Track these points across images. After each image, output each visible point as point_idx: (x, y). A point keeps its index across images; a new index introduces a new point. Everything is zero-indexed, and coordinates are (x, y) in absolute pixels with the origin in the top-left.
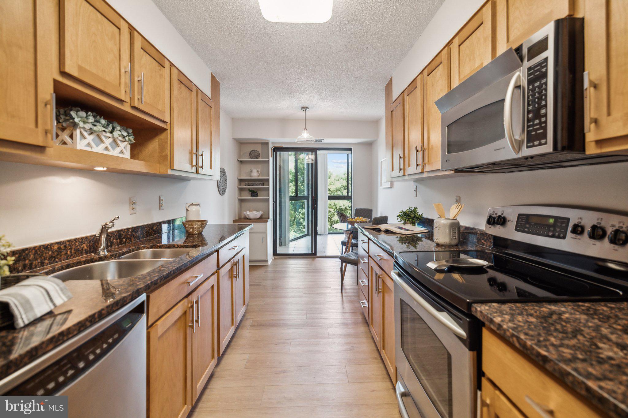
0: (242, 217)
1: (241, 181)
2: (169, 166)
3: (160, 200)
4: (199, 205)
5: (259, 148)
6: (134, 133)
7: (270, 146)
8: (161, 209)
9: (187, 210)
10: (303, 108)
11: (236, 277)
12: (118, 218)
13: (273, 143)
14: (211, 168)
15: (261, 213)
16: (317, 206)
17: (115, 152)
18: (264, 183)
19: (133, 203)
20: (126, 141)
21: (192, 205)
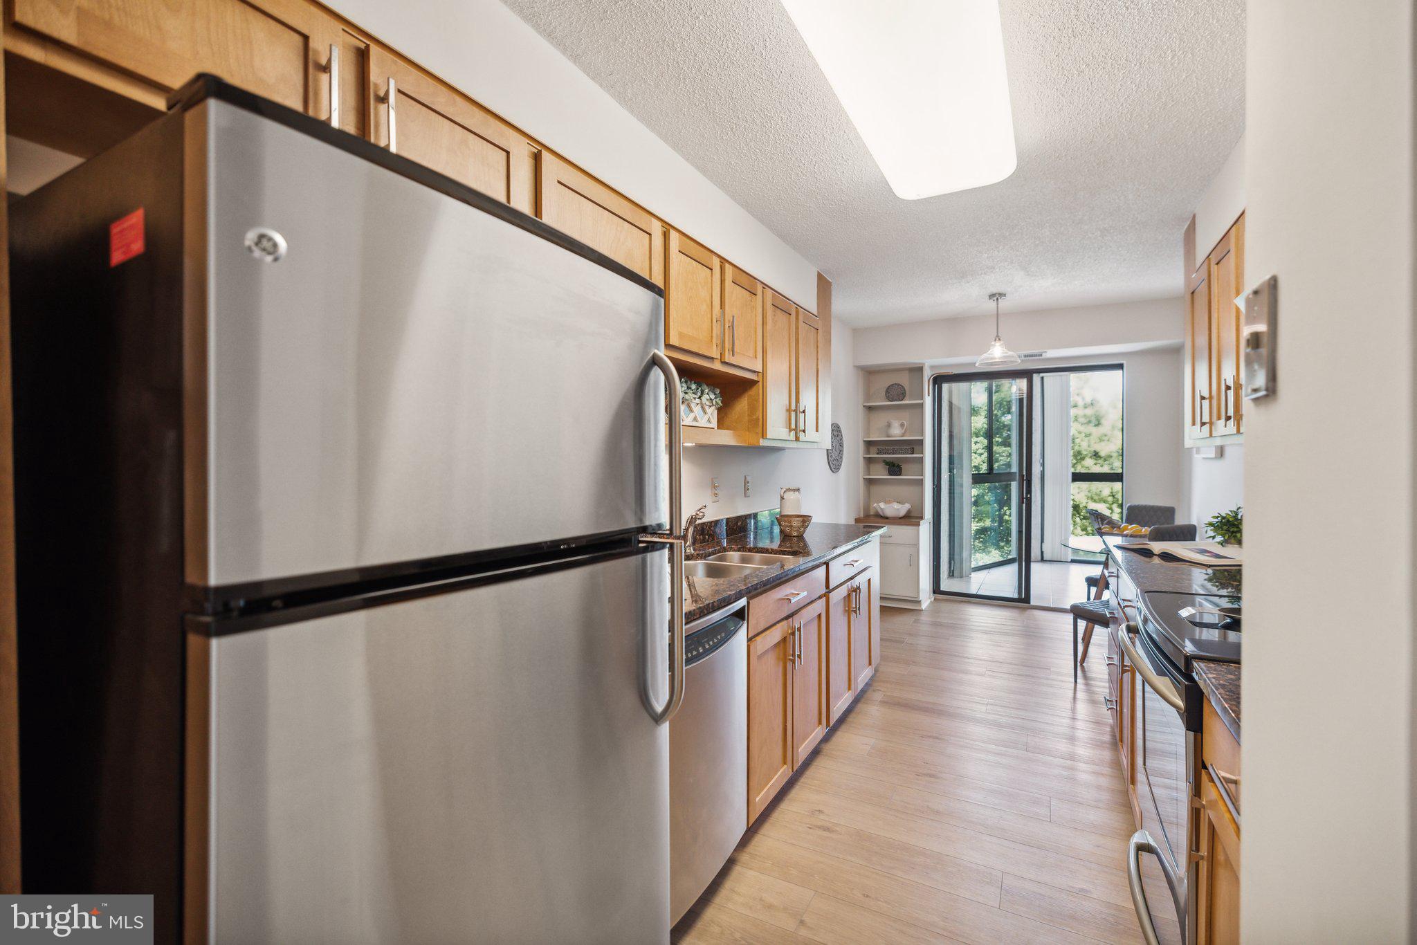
0: (872, 513)
1: (869, 444)
2: (760, 435)
3: (746, 482)
4: (798, 490)
5: (904, 380)
6: (722, 394)
7: (928, 374)
8: (747, 495)
9: (782, 498)
10: (992, 296)
11: (855, 612)
12: (705, 506)
13: (932, 367)
14: (817, 431)
15: (907, 506)
16: (1031, 495)
17: (703, 422)
18: (913, 448)
19: (714, 487)
20: (713, 405)
21: (789, 490)
